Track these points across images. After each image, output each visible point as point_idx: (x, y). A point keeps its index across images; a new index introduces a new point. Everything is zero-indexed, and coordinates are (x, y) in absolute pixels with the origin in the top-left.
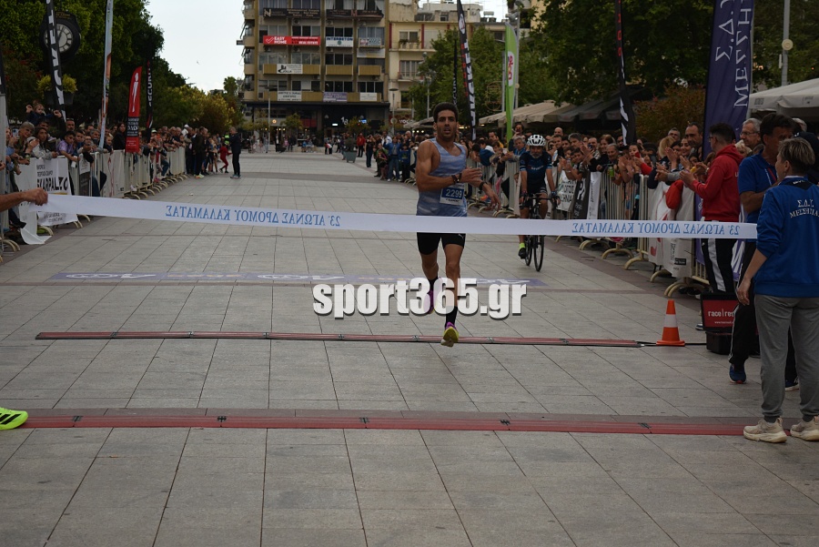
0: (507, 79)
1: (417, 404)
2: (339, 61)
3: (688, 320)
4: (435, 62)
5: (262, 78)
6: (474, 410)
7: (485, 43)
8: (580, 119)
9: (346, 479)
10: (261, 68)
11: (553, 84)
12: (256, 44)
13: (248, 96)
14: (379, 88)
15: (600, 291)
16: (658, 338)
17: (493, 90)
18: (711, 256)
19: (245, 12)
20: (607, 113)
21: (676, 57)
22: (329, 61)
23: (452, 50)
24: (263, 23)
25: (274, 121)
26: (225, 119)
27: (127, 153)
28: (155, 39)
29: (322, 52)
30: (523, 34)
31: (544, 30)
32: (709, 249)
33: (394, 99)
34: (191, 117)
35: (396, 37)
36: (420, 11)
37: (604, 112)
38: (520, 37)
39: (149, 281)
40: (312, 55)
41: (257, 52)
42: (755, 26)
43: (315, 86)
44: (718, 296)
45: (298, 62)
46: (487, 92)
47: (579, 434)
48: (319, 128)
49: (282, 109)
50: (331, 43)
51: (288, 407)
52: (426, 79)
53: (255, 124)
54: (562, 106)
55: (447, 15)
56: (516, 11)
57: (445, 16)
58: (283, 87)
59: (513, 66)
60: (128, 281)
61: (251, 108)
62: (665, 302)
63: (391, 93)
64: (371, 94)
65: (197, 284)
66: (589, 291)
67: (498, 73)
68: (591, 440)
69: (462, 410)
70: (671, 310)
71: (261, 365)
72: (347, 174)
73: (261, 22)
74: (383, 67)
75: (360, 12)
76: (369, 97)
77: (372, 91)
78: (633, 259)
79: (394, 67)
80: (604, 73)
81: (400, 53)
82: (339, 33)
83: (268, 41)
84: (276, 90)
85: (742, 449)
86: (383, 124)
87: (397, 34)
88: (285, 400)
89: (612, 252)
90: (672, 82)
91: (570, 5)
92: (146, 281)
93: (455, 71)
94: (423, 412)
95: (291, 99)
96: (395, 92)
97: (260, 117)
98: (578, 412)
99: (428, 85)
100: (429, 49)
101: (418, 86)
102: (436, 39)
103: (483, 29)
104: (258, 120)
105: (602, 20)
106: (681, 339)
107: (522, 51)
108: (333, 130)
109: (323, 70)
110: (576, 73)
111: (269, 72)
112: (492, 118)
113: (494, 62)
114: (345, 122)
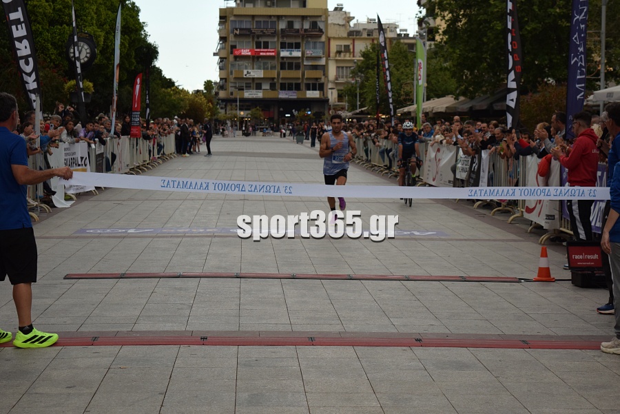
0: (418, 80)
1: (352, 326)
2: (290, 67)
3: (557, 262)
4: (363, 68)
5: (232, 80)
6: (395, 331)
7: (401, 52)
8: (474, 109)
9: (298, 384)
10: (231, 73)
11: (453, 84)
12: (228, 55)
13: (222, 94)
14: (321, 87)
15: (489, 240)
16: (534, 276)
17: (407, 89)
18: (574, 213)
19: (220, 31)
20: (494, 105)
21: (546, 62)
22: (283, 67)
23: (376, 58)
24: (233, 39)
25: (242, 113)
26: (204, 112)
27: (132, 139)
28: (152, 52)
29: (278, 62)
30: (430, 45)
31: (445, 42)
32: (573, 207)
33: (332, 96)
34: (179, 111)
35: (333, 49)
36: (351, 29)
37: (491, 104)
38: (428, 48)
39: (149, 235)
40: (270, 63)
41: (229, 60)
42: (606, 38)
43: (273, 87)
44: (581, 243)
45: (259, 68)
46: (402, 90)
47: (475, 349)
48: (276, 117)
49: (247, 104)
50: (284, 53)
51: (254, 329)
52: (356, 81)
53: (228, 116)
54: (460, 100)
55: (372, 32)
56: (424, 28)
57: (370, 33)
58: (248, 87)
59: (422, 70)
60: (133, 235)
61: (224, 103)
62: (539, 248)
63: (330, 91)
64: (315, 92)
65: (184, 236)
66: (481, 240)
67: (411, 76)
68: (484, 354)
69: (384, 331)
70: (544, 254)
71: (233, 298)
72: (296, 152)
73: (231, 38)
74: (324, 71)
75: (306, 30)
76: (313, 94)
77: (316, 90)
78: (515, 216)
79: (332, 71)
80: (491, 74)
81: (337, 61)
82: (291, 46)
83: (237, 53)
84: (243, 90)
85: (600, 360)
86: (324, 115)
87: (334, 46)
88: (251, 324)
89: (499, 210)
90: (543, 81)
91: (465, 23)
92: (146, 235)
93: (378, 74)
94: (356, 333)
95: (255, 96)
96: (333, 90)
97: (232, 110)
98: (474, 332)
99: (358, 85)
100: (358, 58)
101: (350, 86)
102: (363, 50)
103: (399, 42)
104: (230, 112)
105: (490, 34)
106: (552, 276)
107: (429, 59)
108: (286, 119)
109: (278, 74)
110: (470, 75)
111: (237, 76)
112: (406, 110)
113: (407, 67)
114: (296, 113)
